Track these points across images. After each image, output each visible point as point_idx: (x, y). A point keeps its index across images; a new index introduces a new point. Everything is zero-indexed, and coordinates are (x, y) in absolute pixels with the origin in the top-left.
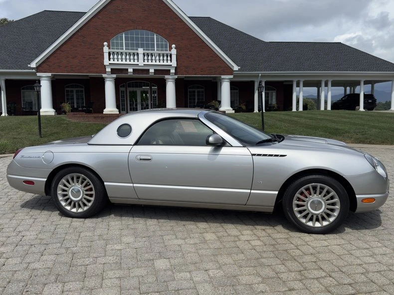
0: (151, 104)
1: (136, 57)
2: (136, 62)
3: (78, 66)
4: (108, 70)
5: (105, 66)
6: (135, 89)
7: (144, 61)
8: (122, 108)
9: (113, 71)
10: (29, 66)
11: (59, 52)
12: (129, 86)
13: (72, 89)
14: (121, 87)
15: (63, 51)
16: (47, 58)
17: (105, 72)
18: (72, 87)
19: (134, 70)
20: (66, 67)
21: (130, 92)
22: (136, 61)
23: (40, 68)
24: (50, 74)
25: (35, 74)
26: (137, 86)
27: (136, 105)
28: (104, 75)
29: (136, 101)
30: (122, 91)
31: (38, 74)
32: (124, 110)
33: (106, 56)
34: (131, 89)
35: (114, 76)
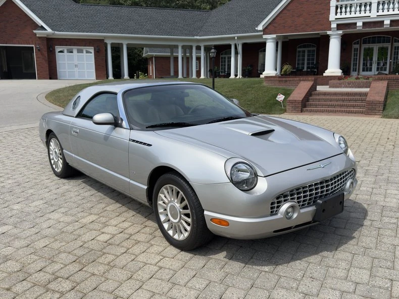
0: (390, 62)
1: (368, 8)
2: (368, 14)
3: (302, 24)
4: (334, 26)
5: (330, 22)
6: (371, 46)
7: (378, 12)
8: (353, 68)
9: (339, 27)
10: (256, 29)
11: (285, 11)
12: (365, 42)
13: (303, 49)
14: (355, 44)
15: (289, 10)
16: (274, 19)
17: (330, 29)
18: (305, 46)
19: (364, 24)
20: (291, 26)
21: (365, 49)
22: (368, 12)
23: (266, 30)
24: (274, 36)
25: (261, 36)
26: (374, 42)
27: (371, 65)
28: (329, 33)
29: (371, 59)
30: (355, 49)
31: (265, 37)
32: (356, 71)
33: (333, 10)
34: (367, 46)
35: (341, 32)
